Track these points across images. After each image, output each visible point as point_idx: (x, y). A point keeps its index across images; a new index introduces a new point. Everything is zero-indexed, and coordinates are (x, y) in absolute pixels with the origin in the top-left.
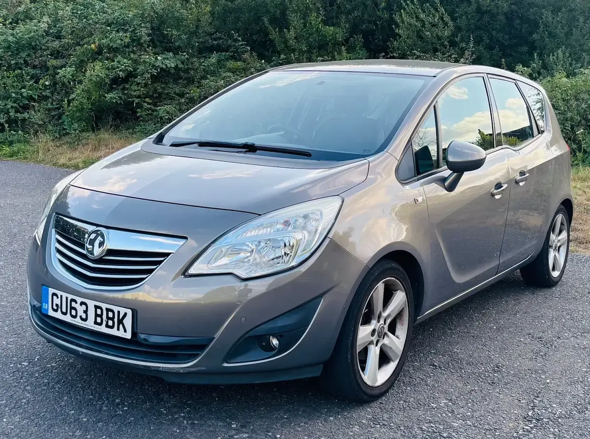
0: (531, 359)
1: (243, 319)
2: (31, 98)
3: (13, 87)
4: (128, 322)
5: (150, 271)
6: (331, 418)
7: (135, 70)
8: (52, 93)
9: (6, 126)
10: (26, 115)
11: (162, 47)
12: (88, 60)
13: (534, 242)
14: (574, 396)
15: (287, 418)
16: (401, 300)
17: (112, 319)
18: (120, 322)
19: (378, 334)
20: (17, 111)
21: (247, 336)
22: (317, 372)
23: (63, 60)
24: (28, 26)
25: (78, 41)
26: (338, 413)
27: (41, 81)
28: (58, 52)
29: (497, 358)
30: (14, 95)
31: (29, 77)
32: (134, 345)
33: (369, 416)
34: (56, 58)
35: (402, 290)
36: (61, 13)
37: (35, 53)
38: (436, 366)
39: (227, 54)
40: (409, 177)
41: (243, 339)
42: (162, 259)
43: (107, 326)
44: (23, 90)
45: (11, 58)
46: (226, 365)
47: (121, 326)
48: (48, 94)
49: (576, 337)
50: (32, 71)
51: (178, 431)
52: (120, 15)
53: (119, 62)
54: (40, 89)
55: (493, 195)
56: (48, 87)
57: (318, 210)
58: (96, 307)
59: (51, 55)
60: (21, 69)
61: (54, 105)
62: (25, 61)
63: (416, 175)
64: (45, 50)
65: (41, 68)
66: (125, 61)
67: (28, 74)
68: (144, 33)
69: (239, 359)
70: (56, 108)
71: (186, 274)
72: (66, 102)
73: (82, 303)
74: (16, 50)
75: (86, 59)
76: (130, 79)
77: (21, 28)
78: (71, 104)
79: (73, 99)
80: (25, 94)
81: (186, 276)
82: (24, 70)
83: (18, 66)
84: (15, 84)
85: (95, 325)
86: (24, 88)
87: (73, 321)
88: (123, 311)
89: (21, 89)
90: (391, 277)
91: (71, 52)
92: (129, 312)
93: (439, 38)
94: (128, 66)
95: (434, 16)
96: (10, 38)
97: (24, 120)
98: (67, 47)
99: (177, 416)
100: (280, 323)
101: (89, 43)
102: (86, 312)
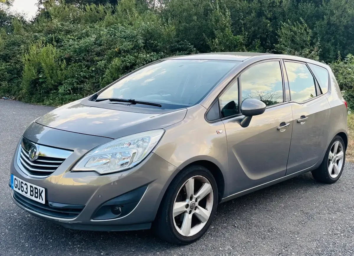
0: (295, 226)
1: (100, 196)
2: (85, 77)
3: (77, 71)
4: (43, 195)
5: (56, 168)
6: (158, 253)
7: (136, 62)
8: (95, 74)
9: (71, 91)
10: (82, 86)
11: (152, 49)
12: (114, 57)
13: (315, 157)
14: (308, 249)
15: (133, 251)
16: (207, 189)
17: (37, 193)
18: (40, 195)
19: (190, 207)
20: (78, 84)
21: (103, 205)
22: (148, 227)
23: (102, 57)
24: (85, 40)
25: (110, 47)
26: (163, 250)
27: (90, 68)
28: (100, 53)
29: (274, 224)
30: (76, 75)
31: (84, 66)
32: (46, 207)
33: (180, 253)
34: (98, 56)
35: (208, 183)
36: (102, 32)
37: (88, 54)
38: (235, 226)
39: (185, 52)
40: (216, 118)
41: (101, 207)
42: (61, 162)
43: (35, 197)
44: (81, 73)
45: (77, 57)
46: (92, 220)
47: (41, 197)
48: (94, 75)
49: (330, 214)
50: (86, 63)
51: (71, 255)
52: (130, 33)
53: (128, 57)
54: (90, 72)
55: (278, 130)
56: (94, 71)
57: (147, 137)
58: (31, 187)
59: (96, 55)
60: (81, 62)
61: (96, 81)
62: (83, 58)
63: (221, 117)
64: (93, 52)
65: (91, 61)
66: (132, 57)
67: (84, 65)
68: (141, 42)
69: (100, 218)
70: (97, 82)
71: (72, 170)
72: (101, 79)
73: (26, 184)
74: (79, 52)
75: (113, 56)
76: (133, 66)
77: (82, 41)
78: (103, 80)
79: (104, 78)
80: (82, 75)
81: (72, 172)
82: (83, 62)
83: (80, 61)
84: (78, 70)
85: (31, 196)
86: (82, 72)
87: (22, 193)
88: (42, 189)
89: (80, 72)
90: (199, 175)
91: (106, 53)
92: (44, 190)
93: (305, 41)
94: (133, 60)
95: (301, 28)
96: (77, 47)
97: (81, 88)
98: (103, 51)
99: (75, 247)
100: (121, 199)
101: (114, 48)
102: (27, 189)
